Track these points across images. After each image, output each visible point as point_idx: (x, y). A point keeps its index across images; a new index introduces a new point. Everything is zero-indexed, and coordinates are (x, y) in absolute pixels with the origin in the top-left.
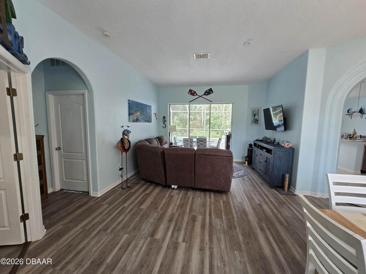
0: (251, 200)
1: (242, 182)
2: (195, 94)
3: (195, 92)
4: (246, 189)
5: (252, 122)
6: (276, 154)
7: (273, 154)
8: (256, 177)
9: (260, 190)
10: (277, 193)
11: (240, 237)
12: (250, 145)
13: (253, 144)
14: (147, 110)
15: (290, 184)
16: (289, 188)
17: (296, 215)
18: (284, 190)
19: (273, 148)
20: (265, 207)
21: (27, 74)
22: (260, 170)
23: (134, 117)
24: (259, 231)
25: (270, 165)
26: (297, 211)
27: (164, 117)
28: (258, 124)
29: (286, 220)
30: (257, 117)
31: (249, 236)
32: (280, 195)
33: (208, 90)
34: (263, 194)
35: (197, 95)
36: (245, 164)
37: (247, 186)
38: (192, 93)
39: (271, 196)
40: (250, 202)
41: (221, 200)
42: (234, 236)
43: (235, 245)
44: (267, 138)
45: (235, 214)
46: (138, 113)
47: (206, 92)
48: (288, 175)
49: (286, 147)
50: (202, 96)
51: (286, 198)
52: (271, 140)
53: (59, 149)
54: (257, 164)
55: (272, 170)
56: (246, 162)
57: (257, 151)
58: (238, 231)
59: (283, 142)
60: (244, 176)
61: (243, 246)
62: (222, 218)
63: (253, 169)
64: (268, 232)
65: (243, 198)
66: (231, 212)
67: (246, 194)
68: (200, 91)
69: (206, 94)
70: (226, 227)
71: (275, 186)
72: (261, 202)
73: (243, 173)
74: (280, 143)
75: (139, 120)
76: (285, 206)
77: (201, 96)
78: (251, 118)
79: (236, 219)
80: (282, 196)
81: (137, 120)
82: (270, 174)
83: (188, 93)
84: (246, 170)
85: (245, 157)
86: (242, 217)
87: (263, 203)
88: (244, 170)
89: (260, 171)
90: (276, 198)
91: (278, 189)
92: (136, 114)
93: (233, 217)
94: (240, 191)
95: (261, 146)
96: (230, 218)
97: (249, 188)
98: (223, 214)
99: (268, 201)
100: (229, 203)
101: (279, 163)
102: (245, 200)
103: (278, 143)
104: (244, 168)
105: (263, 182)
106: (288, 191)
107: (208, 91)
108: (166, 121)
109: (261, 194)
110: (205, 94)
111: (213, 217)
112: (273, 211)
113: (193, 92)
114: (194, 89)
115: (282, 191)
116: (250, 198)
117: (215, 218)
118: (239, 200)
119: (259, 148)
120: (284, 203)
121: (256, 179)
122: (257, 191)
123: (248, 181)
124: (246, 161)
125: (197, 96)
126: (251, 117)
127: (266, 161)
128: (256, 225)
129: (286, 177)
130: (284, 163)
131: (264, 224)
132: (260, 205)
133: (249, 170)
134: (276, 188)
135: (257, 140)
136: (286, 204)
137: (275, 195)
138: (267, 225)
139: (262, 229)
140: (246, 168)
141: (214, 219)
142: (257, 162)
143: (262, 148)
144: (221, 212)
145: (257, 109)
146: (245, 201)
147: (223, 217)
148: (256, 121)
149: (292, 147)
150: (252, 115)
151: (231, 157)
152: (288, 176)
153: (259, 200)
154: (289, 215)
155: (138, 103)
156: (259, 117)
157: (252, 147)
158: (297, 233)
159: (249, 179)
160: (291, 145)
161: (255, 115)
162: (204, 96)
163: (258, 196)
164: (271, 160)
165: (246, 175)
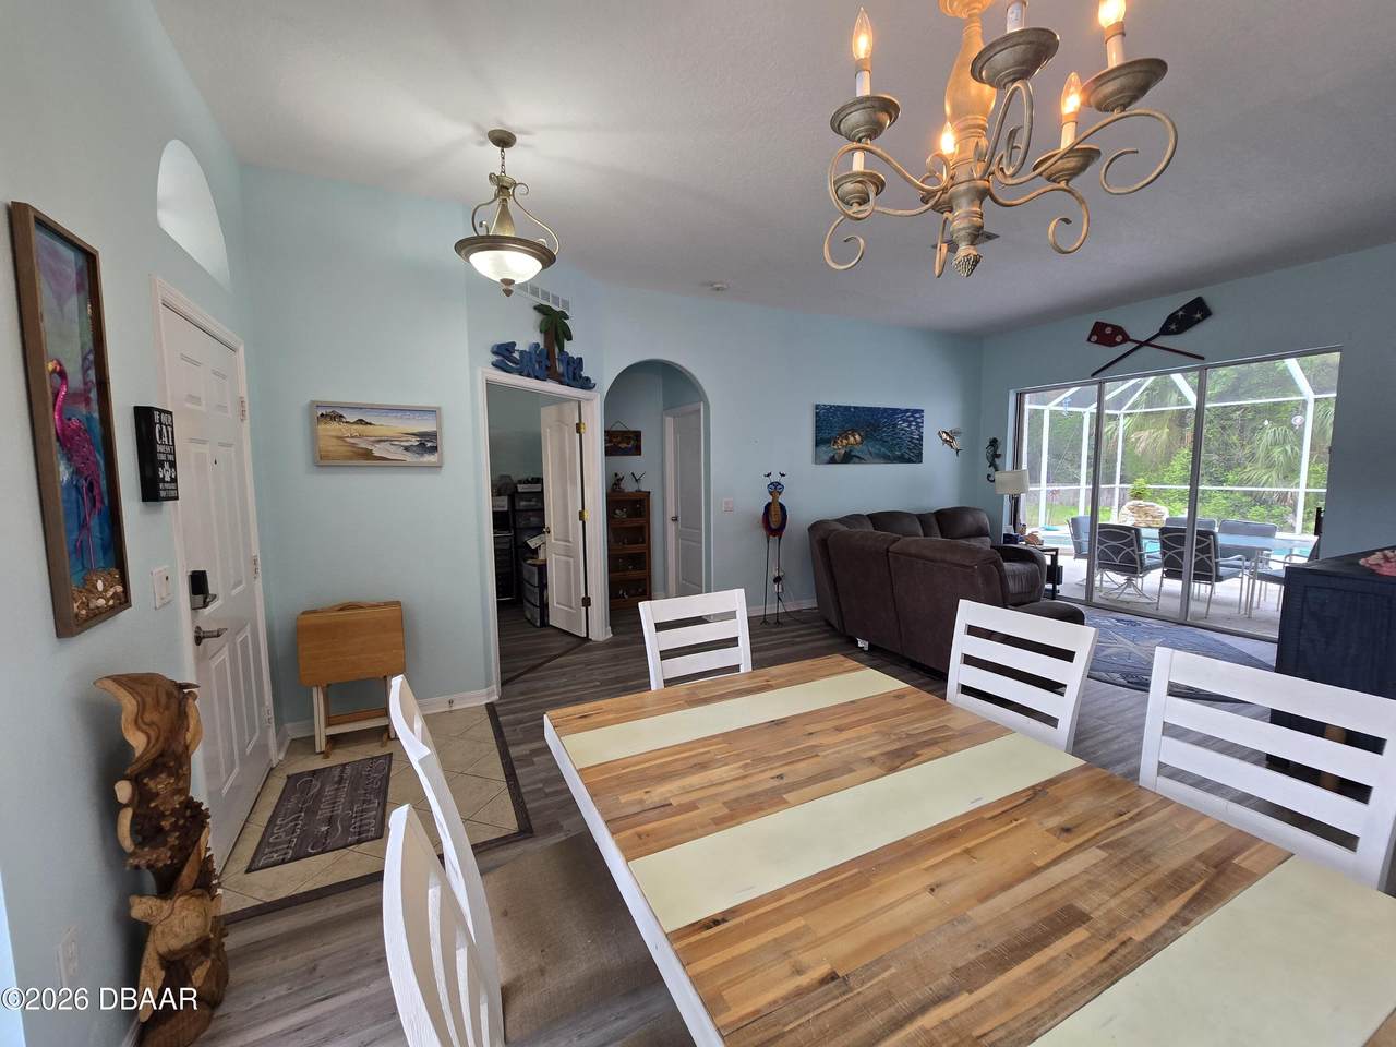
2: (1119, 338)
3: (1118, 330)
6: (1296, 600)
14: (895, 426)
21: (595, 402)
23: (839, 448)
27: (994, 443)
33: (1181, 309)
35: (1126, 339)
38: (1105, 334)
46: (854, 436)
47: (1172, 318)
49: (1386, 572)
50: (1152, 343)
53: (675, 519)
68: (1143, 322)
69: (1173, 327)
75: (855, 456)
77: (1147, 343)
81: (847, 458)
83: (1089, 340)
92: (845, 441)
107: (1181, 313)
108: (998, 456)
110: (1165, 331)
113: (1108, 331)
114: (1111, 317)
125: (1129, 346)
155: (855, 408)
162: (1164, 341)
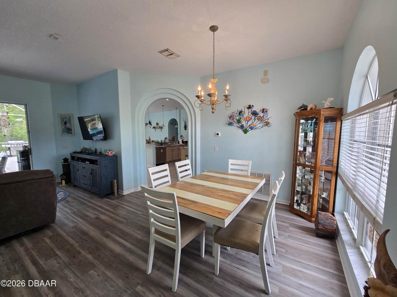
0: (86, 218)
1: (66, 205)
4: (75, 210)
5: (63, 131)
6: (102, 164)
7: (99, 164)
8: (82, 193)
9: (91, 205)
10: (109, 200)
11: (88, 257)
12: (66, 160)
13: (69, 157)
15: (118, 189)
16: (118, 191)
17: (129, 210)
18: (114, 196)
19: (98, 157)
20: (103, 217)
22: (86, 184)
24: (105, 240)
25: (98, 176)
26: (129, 207)
28: (71, 133)
29: (123, 218)
30: (69, 125)
31: (97, 250)
32: (112, 201)
34: (96, 207)
36: (62, 184)
37: (75, 206)
39: (104, 205)
40: (86, 220)
41: (45, 238)
42: (81, 261)
43: (87, 267)
44: (86, 149)
45: (73, 240)
48: (116, 180)
49: (110, 155)
51: (118, 201)
52: (91, 150)
54: (80, 179)
55: (100, 180)
56: (64, 182)
57: (77, 165)
58: (84, 253)
59: (106, 151)
60: (66, 198)
61: (95, 262)
62: (57, 255)
63: (75, 186)
64: (113, 235)
65: (75, 220)
66: (67, 241)
67: (77, 215)
70: (66, 259)
71: (105, 195)
72: (97, 215)
73: (64, 195)
74: (103, 152)
76: (120, 208)
78: (59, 127)
79: (76, 245)
80: (114, 201)
82: (98, 185)
84: (65, 190)
85: (60, 176)
86: (83, 239)
87: (100, 214)
88: (63, 192)
89: (86, 186)
90: (110, 205)
91: (109, 196)
93: (72, 245)
94: (68, 216)
95: (81, 158)
96: (68, 249)
97: (78, 208)
98: (56, 250)
99: (103, 211)
100: (59, 235)
101: (106, 171)
102: (79, 221)
103: (101, 153)
104: (62, 189)
105: (92, 196)
106: (118, 194)
109: (94, 208)
111: (41, 263)
112: (111, 216)
115: (113, 197)
116: (84, 217)
117: (46, 261)
118: (71, 224)
119: (79, 161)
120: (118, 206)
121: (82, 196)
122: (89, 207)
123: (74, 202)
124: (62, 180)
126: (61, 125)
127: (91, 173)
128: (101, 237)
129: (114, 183)
130: (110, 170)
131: (107, 231)
132: (97, 218)
133: (71, 190)
134: (106, 196)
135: (74, 153)
136: (120, 206)
137: (108, 203)
138: (110, 230)
139: (107, 236)
140: (64, 188)
141: (45, 263)
142: (79, 177)
143: (84, 160)
144: (52, 250)
145: (68, 116)
146: (79, 223)
147: (58, 253)
148: (69, 131)
149: (115, 155)
150: (61, 124)
151: (52, 177)
152: (116, 182)
153: (94, 214)
154: (125, 213)
156: (71, 126)
157: (68, 162)
158: (134, 222)
159: (75, 199)
160: (114, 153)
161: (66, 123)
163: (91, 211)
164: (97, 171)
165: (68, 196)
